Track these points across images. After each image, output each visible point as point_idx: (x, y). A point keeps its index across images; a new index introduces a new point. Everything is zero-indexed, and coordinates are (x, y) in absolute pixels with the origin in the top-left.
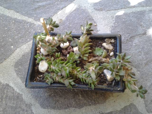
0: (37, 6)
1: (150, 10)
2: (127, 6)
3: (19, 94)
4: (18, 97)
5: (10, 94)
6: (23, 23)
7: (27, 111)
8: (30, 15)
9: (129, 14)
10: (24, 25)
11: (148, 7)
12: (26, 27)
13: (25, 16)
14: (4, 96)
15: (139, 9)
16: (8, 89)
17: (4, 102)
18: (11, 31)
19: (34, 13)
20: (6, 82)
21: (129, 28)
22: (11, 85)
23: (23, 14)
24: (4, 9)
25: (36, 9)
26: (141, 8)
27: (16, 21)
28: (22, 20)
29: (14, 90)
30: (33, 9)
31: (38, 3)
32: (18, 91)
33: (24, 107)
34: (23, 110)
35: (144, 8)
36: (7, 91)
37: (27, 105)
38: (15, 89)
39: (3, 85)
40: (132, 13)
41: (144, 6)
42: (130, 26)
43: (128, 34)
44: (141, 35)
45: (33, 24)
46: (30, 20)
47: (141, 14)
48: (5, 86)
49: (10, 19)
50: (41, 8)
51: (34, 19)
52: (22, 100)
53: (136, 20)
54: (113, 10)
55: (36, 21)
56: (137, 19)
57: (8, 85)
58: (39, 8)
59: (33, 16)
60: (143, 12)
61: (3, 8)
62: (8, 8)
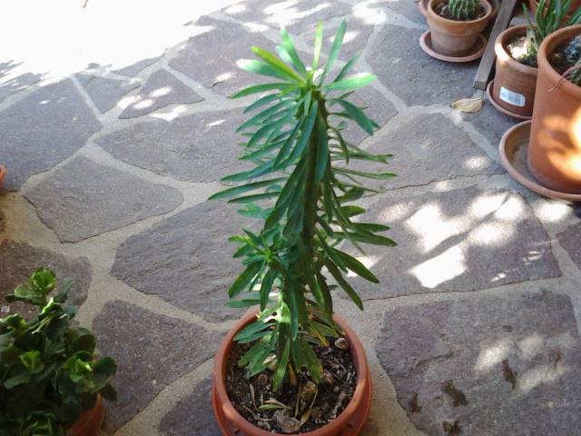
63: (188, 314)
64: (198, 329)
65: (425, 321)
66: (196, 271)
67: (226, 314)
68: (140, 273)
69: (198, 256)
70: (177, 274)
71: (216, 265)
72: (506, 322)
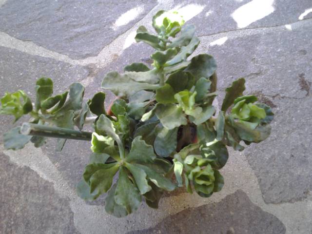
0: (73, 34)
1: (268, 34)
2: (228, 27)
3: (47, 182)
4: (47, 188)
5: (32, 183)
6: (51, 62)
7: (61, 210)
8: (61, 50)
9: (233, 41)
10: (53, 67)
11: (264, 29)
12: (56, 69)
13: (53, 51)
14: (23, 187)
15: (249, 33)
16: (28, 175)
17: (22, 197)
18: (30, 78)
19: (68, 45)
20: (24, 164)
21: (233, 65)
22: (34, 168)
23: (49, 49)
24: (16, 40)
25: (71, 38)
26: (252, 30)
27: (38, 60)
28: (49, 58)
29: (38, 176)
30: (66, 39)
31: (75, 28)
32: (45, 177)
33: (56, 203)
34: (56, 209)
35: (259, 31)
36: (27, 179)
37: (61, 200)
38: (41, 174)
39: (20, 169)
40: (237, 38)
41: (257, 27)
42: (234, 62)
43: (230, 74)
44: (252, 76)
45: (68, 64)
46: (63, 58)
47: (253, 40)
48: (22, 171)
49: (28, 58)
50: (80, 37)
51: (69, 56)
52: (53, 193)
53: (244, 51)
54: (204, 35)
55: (73, 59)
56: (246, 50)
57: (28, 169)
58: (76, 36)
59: (68, 51)
60: (257, 37)
61: (14, 39)
62: (24, 39)
63: (57, 54)
64: (64, 65)
65: (239, 50)
66: (61, 23)
67: (86, 53)
68: (18, 26)
69: (63, 11)
70: (46, 26)
71: (77, 17)
72: (301, 48)
